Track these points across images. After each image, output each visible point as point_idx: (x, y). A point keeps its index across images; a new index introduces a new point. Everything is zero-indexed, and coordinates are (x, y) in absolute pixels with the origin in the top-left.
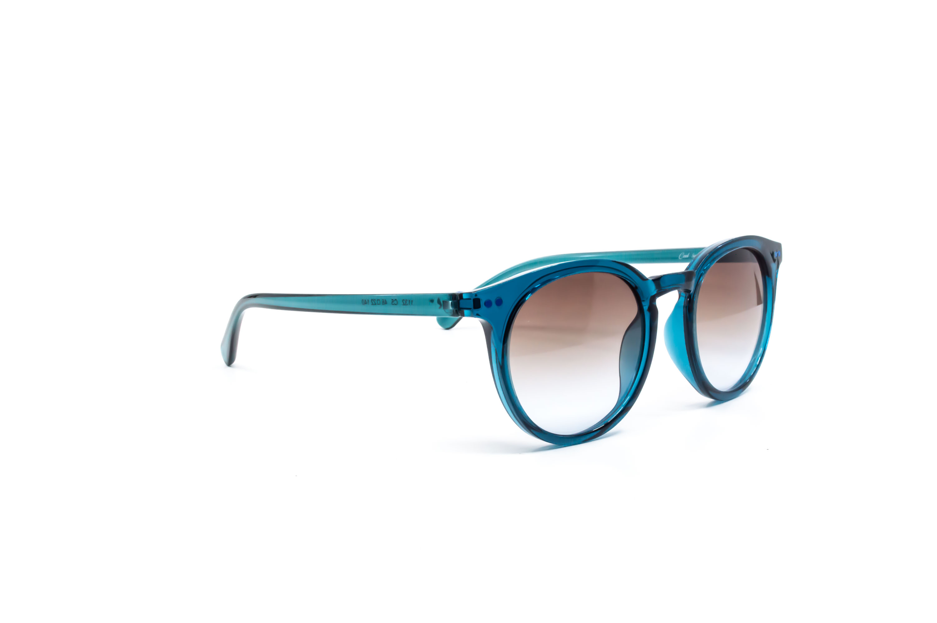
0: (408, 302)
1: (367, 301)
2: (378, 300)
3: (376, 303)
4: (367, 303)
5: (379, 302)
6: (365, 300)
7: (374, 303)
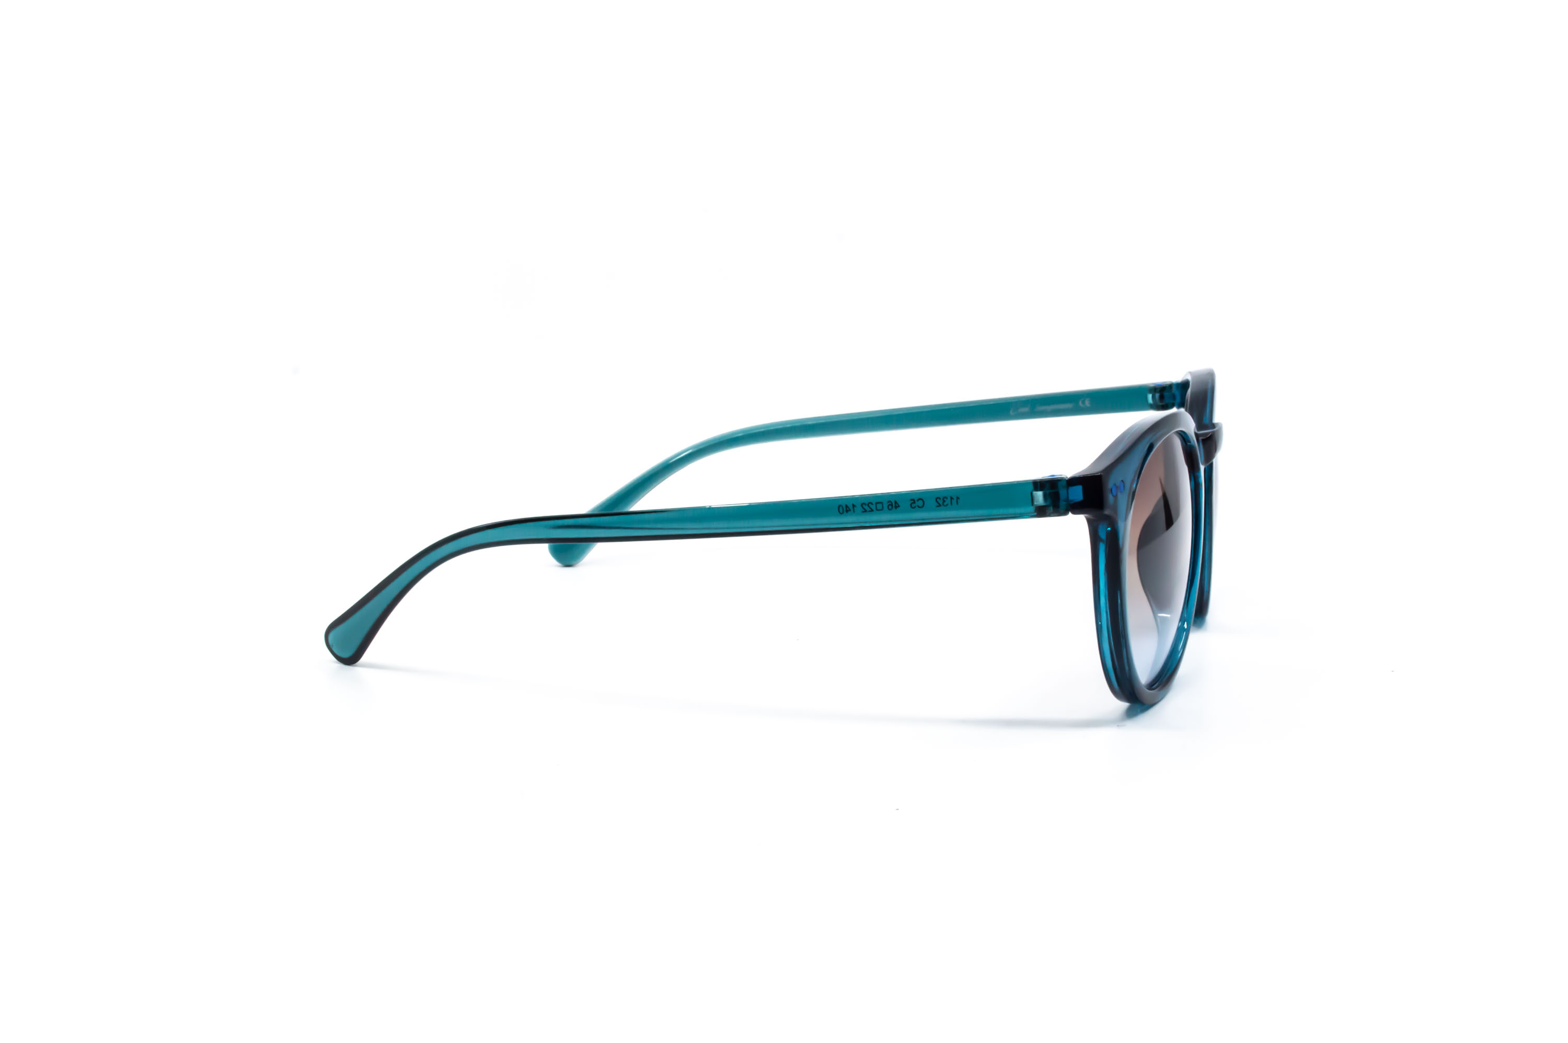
0: (948, 501)
1: (851, 507)
2: (876, 503)
3: (874, 509)
4: (850, 510)
5: (879, 506)
6: (846, 506)
7: (869, 509)
